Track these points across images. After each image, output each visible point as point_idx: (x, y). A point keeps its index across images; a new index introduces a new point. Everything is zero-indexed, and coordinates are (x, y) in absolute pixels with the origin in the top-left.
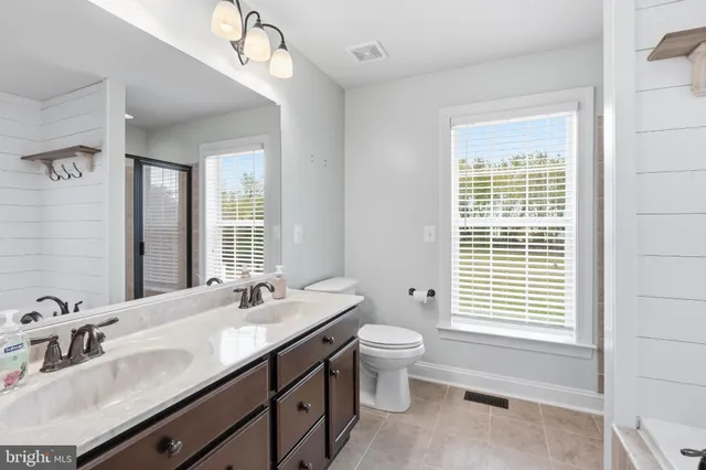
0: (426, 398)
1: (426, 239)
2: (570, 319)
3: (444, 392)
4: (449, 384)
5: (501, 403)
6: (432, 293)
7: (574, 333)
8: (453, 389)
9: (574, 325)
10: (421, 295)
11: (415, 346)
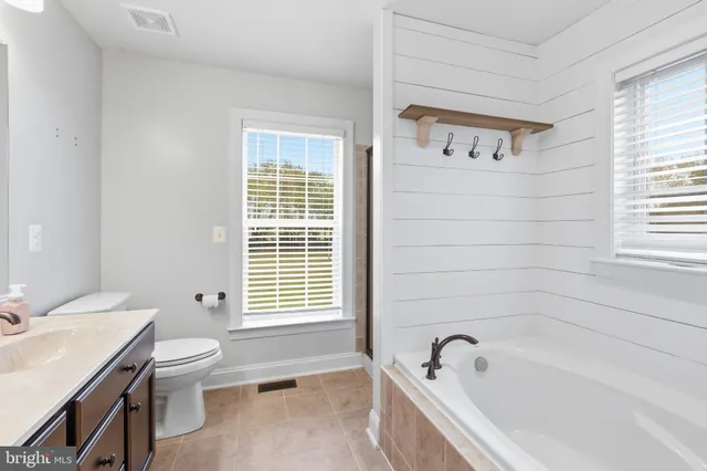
0: (222, 405)
1: (216, 239)
2: (338, 300)
3: (238, 393)
4: (241, 383)
5: (290, 384)
6: (222, 296)
7: (340, 311)
8: (246, 388)
9: (340, 305)
10: (211, 299)
11: (213, 353)
